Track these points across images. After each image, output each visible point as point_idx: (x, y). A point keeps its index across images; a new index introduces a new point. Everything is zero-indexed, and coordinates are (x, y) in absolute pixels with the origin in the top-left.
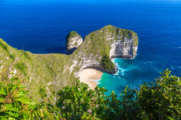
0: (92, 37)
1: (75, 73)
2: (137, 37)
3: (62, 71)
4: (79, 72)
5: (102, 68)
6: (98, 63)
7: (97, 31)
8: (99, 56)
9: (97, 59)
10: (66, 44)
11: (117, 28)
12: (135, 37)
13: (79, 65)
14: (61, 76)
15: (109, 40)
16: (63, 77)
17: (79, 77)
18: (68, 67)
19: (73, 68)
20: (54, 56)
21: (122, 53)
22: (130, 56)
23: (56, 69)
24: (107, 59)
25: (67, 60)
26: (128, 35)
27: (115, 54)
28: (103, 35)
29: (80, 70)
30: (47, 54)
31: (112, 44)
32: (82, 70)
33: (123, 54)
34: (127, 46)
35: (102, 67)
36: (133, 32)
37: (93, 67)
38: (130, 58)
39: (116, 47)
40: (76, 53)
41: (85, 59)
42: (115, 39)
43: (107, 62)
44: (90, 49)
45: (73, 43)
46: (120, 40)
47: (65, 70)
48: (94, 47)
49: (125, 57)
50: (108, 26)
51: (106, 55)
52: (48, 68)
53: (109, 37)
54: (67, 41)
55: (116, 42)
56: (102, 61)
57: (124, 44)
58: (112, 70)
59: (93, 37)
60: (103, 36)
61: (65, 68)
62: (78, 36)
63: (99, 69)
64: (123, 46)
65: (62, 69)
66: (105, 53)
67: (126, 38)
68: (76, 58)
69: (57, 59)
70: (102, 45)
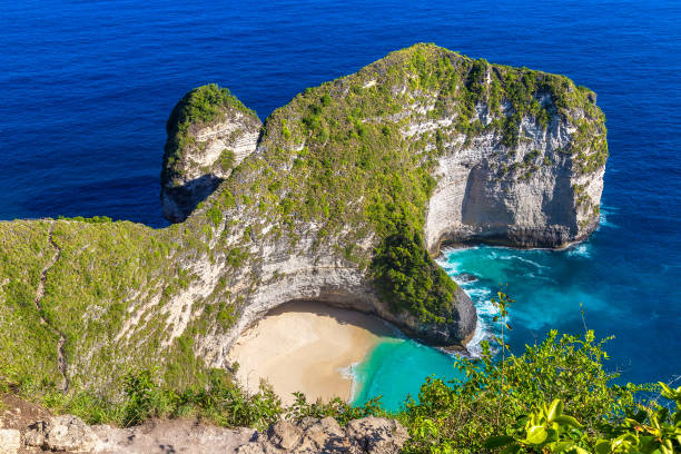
0: (312, 116)
1: (209, 341)
2: (596, 111)
3: (115, 327)
4: (234, 332)
5: (380, 307)
6: (355, 280)
7: (345, 80)
8: (361, 235)
9: (347, 253)
10: (166, 161)
11: (470, 61)
12: (584, 114)
13: (234, 290)
14: (103, 357)
15: (423, 136)
16: (116, 360)
17: (236, 365)
18: (155, 301)
19: (195, 306)
20: (59, 234)
21: (510, 217)
22: (558, 233)
23: (74, 314)
24: (406, 252)
25: (147, 261)
26: (538, 104)
27: (464, 221)
28: (383, 101)
29: (243, 322)
30: (17, 222)
31: (442, 162)
32: (254, 324)
33: (513, 222)
34: (534, 170)
35: (381, 300)
36: (571, 85)
37: (324, 303)
38: (559, 242)
39: (471, 179)
40: (214, 217)
41: (268, 250)
42: (459, 128)
43: (408, 272)
44: (301, 189)
45: (210, 158)
46: (489, 137)
47: (135, 321)
48: (324, 179)
49: (530, 236)
50: (413, 49)
51: (402, 226)
52: (23, 305)
53: (419, 115)
54: (171, 147)
55: (467, 144)
56: (375, 262)
57: (519, 158)
58: (442, 319)
59: (318, 119)
60: (379, 113)
61: (131, 310)
62: (238, 115)
63: (360, 311)
64: (512, 169)
65: (116, 313)
66: (397, 214)
67: (525, 122)
68: (212, 245)
69: (80, 252)
70: (374, 164)
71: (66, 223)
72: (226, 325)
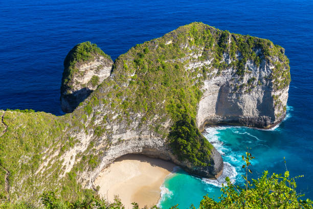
0: (139, 59)
1: (84, 174)
2: (285, 58)
3: (35, 167)
4: (97, 170)
5: (173, 157)
6: (160, 143)
7: (156, 40)
8: (164, 120)
9: (156, 129)
10: (63, 81)
11: (220, 32)
12: (278, 58)
13: (98, 148)
14: (29, 183)
15: (196, 69)
16: (36, 185)
17: (98, 187)
18: (57, 153)
19: (77, 157)
20: (7, 118)
21: (240, 111)
22: (265, 120)
23: (14, 160)
24: (187, 129)
25: (53, 132)
26: (254, 54)
27: (217, 113)
29: (102, 165)
31: (206, 83)
32: (108, 166)
33: (242, 114)
34: (253, 87)
35: (174, 154)
36: (272, 44)
37: (144, 155)
39: (220, 91)
40: (88, 110)
41: (115, 127)
42: (214, 65)
43: (188, 140)
44: (133, 96)
45: (86, 80)
46: (230, 70)
47: (46, 164)
48: (145, 91)
49: (250, 122)
50: (191, 25)
51: (185, 116)
53: (194, 59)
54: (66, 74)
55: (218, 74)
56: (171, 134)
57: (245, 81)
58: (205, 164)
59: (142, 60)
60: (174, 57)
61: (44, 158)
62: (101, 58)
63: (163, 160)
64: (242, 87)
65: (36, 160)
67: (248, 63)
68: (87, 125)
69: (18, 128)
70: (170, 84)
71: (10, 113)
72: (93, 166)
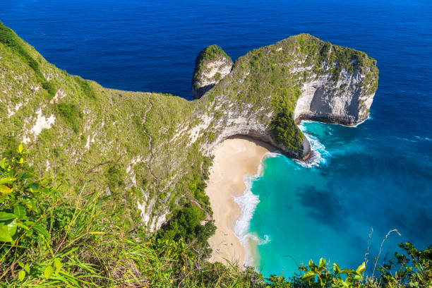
0: (254, 61)
1: (204, 146)
2: (376, 69)
3: (171, 137)
4: (214, 143)
5: (272, 141)
6: (263, 129)
7: (270, 47)
8: (268, 111)
9: (261, 118)
10: (194, 75)
11: (323, 43)
12: (370, 70)
13: (216, 128)
14: (165, 147)
15: (299, 73)
16: (170, 149)
17: (214, 156)
18: (186, 128)
19: (201, 132)
20: (153, 99)
21: (330, 110)
22: (350, 119)
23: (156, 129)
24: (285, 120)
25: (184, 113)
26: (350, 63)
27: (310, 109)
28: (284, 57)
29: (218, 140)
30: (138, 93)
31: (305, 85)
32: (222, 141)
33: (331, 112)
34: (344, 91)
35: (272, 138)
36: (366, 56)
37: (250, 136)
38: (350, 123)
39: (316, 92)
40: (211, 99)
41: (230, 113)
42: (314, 71)
43: (285, 128)
44: (246, 91)
45: (211, 75)
46: (327, 76)
47: (178, 135)
48: (256, 87)
49: (337, 119)
50: (299, 36)
51: (285, 109)
52: (138, 124)
53: (298, 64)
54: (197, 69)
55: (317, 78)
56: (272, 122)
57: (338, 86)
58: (296, 148)
59: (257, 62)
60: (282, 62)
61: (177, 131)
62: (224, 59)
63: (263, 141)
64: (334, 90)
65: (171, 131)
66: (284, 104)
68: (209, 109)
69: (160, 107)
70: (277, 83)
71: (156, 95)
72: (211, 142)
